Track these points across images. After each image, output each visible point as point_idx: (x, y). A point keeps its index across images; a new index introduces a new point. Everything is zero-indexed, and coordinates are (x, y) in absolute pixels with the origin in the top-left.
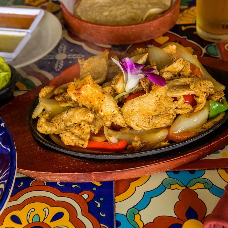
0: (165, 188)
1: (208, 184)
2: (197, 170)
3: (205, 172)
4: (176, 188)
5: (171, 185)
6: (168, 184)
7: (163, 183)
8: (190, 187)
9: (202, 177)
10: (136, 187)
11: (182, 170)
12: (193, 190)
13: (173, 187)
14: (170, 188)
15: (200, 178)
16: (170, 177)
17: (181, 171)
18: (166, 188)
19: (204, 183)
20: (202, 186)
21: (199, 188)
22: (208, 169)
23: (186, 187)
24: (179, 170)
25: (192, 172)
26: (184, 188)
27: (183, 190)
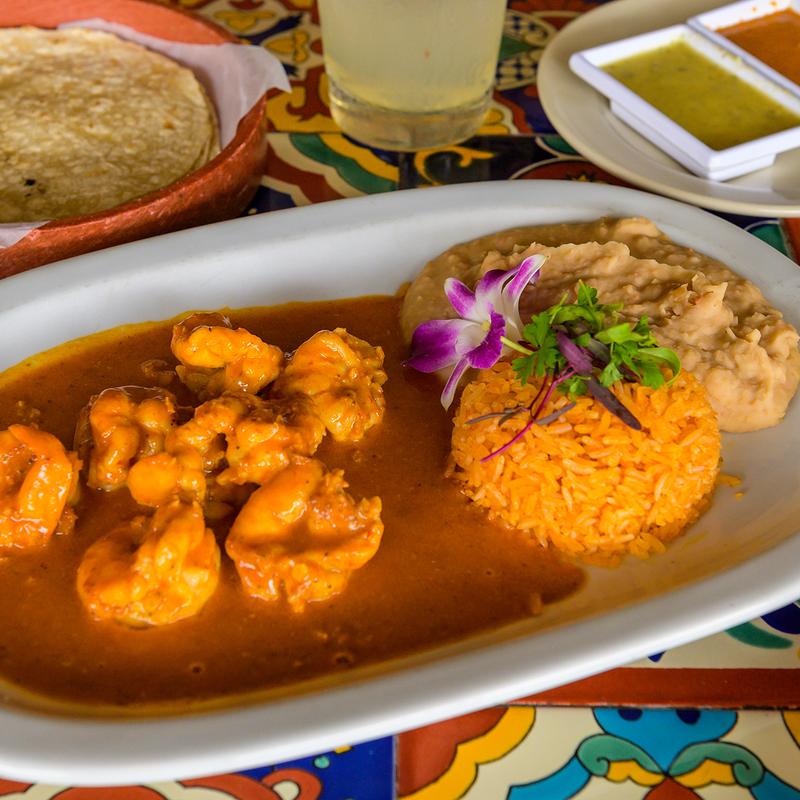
0: (585, 775)
1: (748, 767)
2: (707, 709)
3: (737, 717)
4: (629, 778)
5: (609, 762)
6: (599, 760)
7: (580, 754)
8: (682, 774)
9: (727, 738)
10: (477, 766)
11: (650, 706)
12: (691, 789)
13: (617, 770)
14: (605, 776)
15: (716, 740)
16: (607, 733)
17: (647, 710)
18: (591, 774)
19: (732, 765)
20: (724, 773)
21: (713, 782)
22: (748, 708)
23: (666, 774)
24: (641, 706)
25: (690, 717)
26: (657, 779)
27: (654, 787)
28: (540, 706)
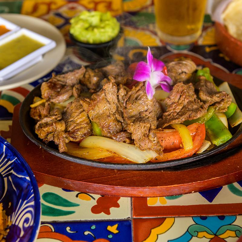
0: (191, 236)
1: (240, 232)
2: (227, 216)
3: (236, 217)
4: (204, 236)
5: (198, 232)
6: (195, 232)
7: (189, 230)
8: (220, 235)
9: (233, 224)
10: (158, 235)
11: (210, 215)
12: (223, 239)
13: (200, 234)
14: (197, 236)
15: (230, 224)
16: (197, 224)
17: (209, 216)
18: (192, 236)
19: (235, 231)
20: (233, 234)
21: (229, 237)
22: (239, 215)
23: (215, 235)
24: (207, 216)
25: (222, 218)
26: (213, 236)
27: (212, 239)
28: (176, 217)
